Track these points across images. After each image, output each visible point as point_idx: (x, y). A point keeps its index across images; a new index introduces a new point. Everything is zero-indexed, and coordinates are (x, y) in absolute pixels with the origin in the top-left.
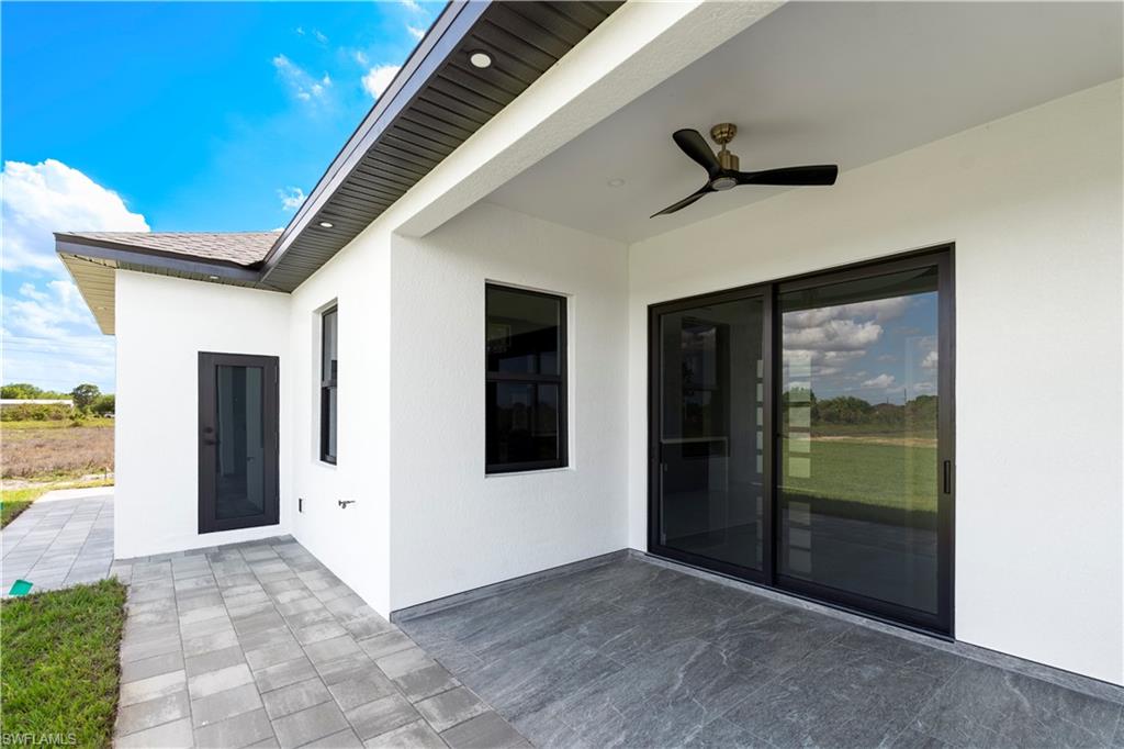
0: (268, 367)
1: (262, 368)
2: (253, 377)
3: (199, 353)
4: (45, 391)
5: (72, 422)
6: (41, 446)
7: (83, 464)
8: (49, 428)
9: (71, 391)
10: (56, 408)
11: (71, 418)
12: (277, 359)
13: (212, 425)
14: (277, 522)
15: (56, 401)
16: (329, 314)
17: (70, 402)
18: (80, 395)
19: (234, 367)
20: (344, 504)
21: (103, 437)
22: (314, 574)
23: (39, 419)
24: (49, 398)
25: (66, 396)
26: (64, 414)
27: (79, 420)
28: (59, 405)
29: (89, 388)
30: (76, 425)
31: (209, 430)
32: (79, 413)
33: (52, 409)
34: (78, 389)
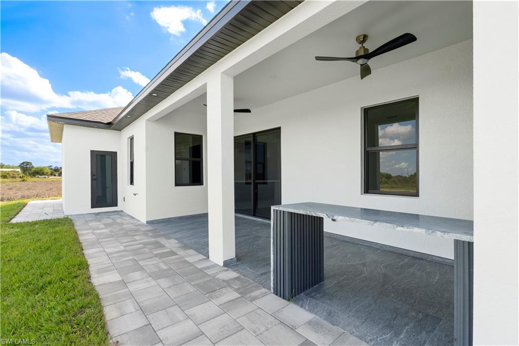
0: (114, 155)
1: (112, 156)
2: (108, 158)
3: (91, 151)
4: (6, 165)
5: (21, 179)
6: (11, 189)
7: (34, 196)
8: (11, 182)
9: (19, 165)
10: (13, 173)
11: (20, 177)
12: (116, 152)
13: (95, 174)
14: (117, 206)
15: (12, 170)
16: (132, 139)
17: (19, 170)
18: (23, 167)
19: (101, 155)
20: (135, 195)
21: (38, 185)
22: (127, 217)
23: (4, 178)
24: (8, 168)
25: (16, 167)
26: (17, 176)
27: (25, 178)
28: (14, 171)
29: (28, 163)
30: (23, 181)
31: (94, 175)
32: (24, 175)
33: (11, 173)
34: (22, 163)
